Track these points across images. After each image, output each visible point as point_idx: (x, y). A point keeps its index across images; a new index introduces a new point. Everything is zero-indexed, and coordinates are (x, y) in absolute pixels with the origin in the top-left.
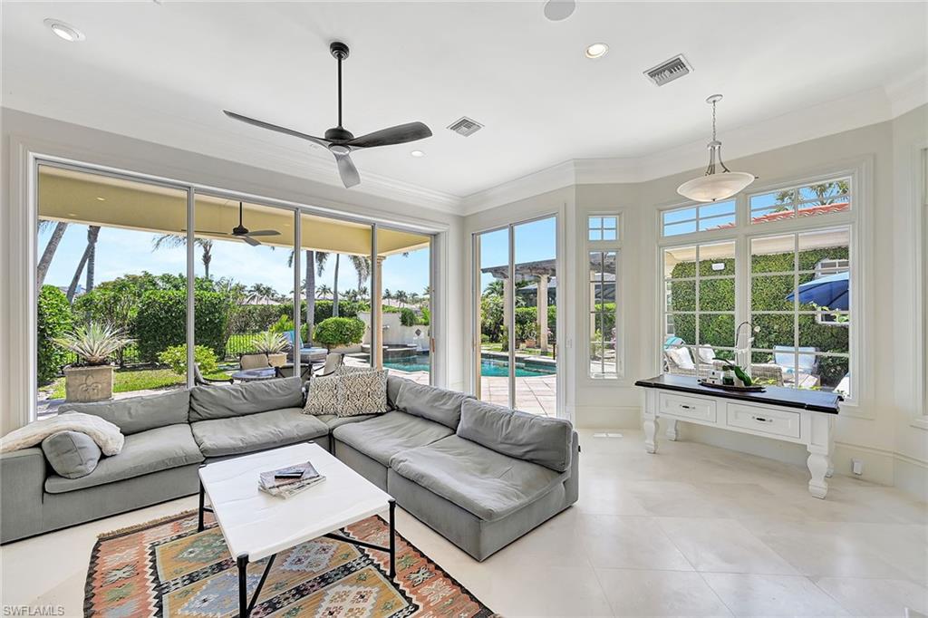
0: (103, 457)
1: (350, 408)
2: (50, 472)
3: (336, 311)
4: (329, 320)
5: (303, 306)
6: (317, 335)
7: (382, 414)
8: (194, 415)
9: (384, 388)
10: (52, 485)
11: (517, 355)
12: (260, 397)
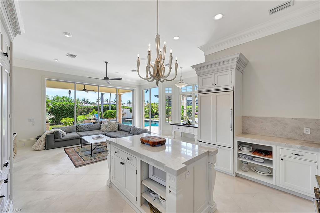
0: (63, 136)
1: (110, 130)
2: (55, 138)
3: (110, 108)
4: (107, 111)
5: (100, 107)
6: (104, 115)
7: (117, 131)
8: (77, 131)
9: (118, 125)
10: (56, 140)
11: (152, 120)
12: (91, 128)
